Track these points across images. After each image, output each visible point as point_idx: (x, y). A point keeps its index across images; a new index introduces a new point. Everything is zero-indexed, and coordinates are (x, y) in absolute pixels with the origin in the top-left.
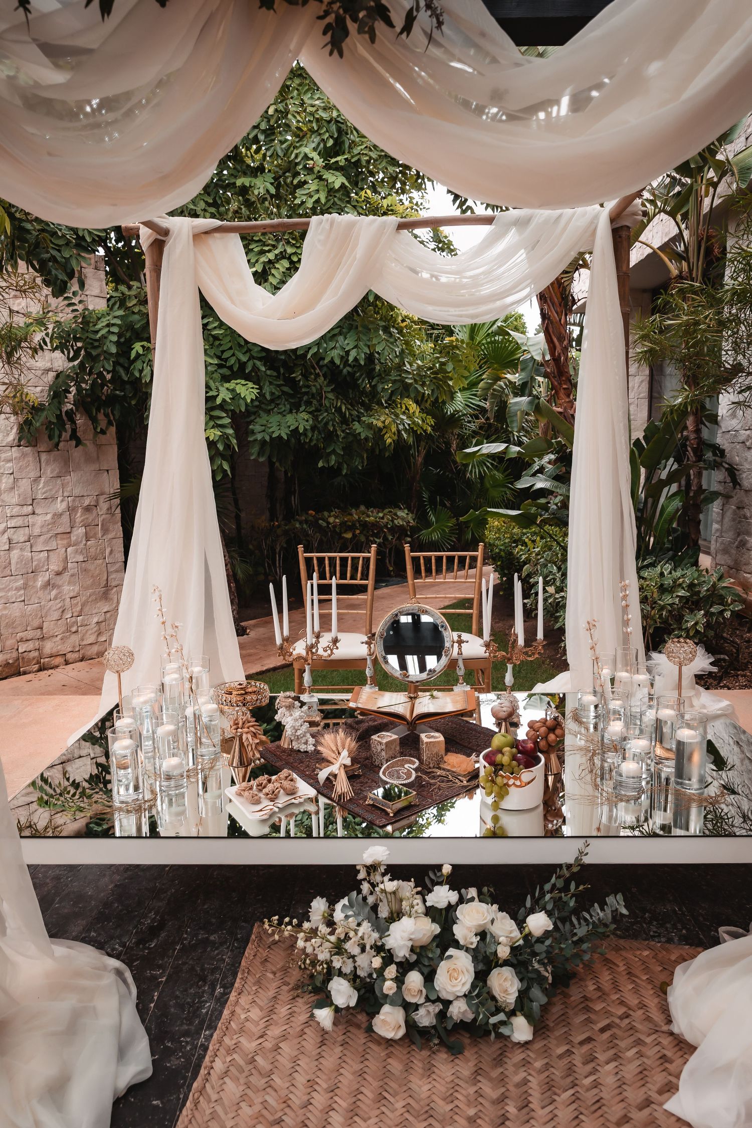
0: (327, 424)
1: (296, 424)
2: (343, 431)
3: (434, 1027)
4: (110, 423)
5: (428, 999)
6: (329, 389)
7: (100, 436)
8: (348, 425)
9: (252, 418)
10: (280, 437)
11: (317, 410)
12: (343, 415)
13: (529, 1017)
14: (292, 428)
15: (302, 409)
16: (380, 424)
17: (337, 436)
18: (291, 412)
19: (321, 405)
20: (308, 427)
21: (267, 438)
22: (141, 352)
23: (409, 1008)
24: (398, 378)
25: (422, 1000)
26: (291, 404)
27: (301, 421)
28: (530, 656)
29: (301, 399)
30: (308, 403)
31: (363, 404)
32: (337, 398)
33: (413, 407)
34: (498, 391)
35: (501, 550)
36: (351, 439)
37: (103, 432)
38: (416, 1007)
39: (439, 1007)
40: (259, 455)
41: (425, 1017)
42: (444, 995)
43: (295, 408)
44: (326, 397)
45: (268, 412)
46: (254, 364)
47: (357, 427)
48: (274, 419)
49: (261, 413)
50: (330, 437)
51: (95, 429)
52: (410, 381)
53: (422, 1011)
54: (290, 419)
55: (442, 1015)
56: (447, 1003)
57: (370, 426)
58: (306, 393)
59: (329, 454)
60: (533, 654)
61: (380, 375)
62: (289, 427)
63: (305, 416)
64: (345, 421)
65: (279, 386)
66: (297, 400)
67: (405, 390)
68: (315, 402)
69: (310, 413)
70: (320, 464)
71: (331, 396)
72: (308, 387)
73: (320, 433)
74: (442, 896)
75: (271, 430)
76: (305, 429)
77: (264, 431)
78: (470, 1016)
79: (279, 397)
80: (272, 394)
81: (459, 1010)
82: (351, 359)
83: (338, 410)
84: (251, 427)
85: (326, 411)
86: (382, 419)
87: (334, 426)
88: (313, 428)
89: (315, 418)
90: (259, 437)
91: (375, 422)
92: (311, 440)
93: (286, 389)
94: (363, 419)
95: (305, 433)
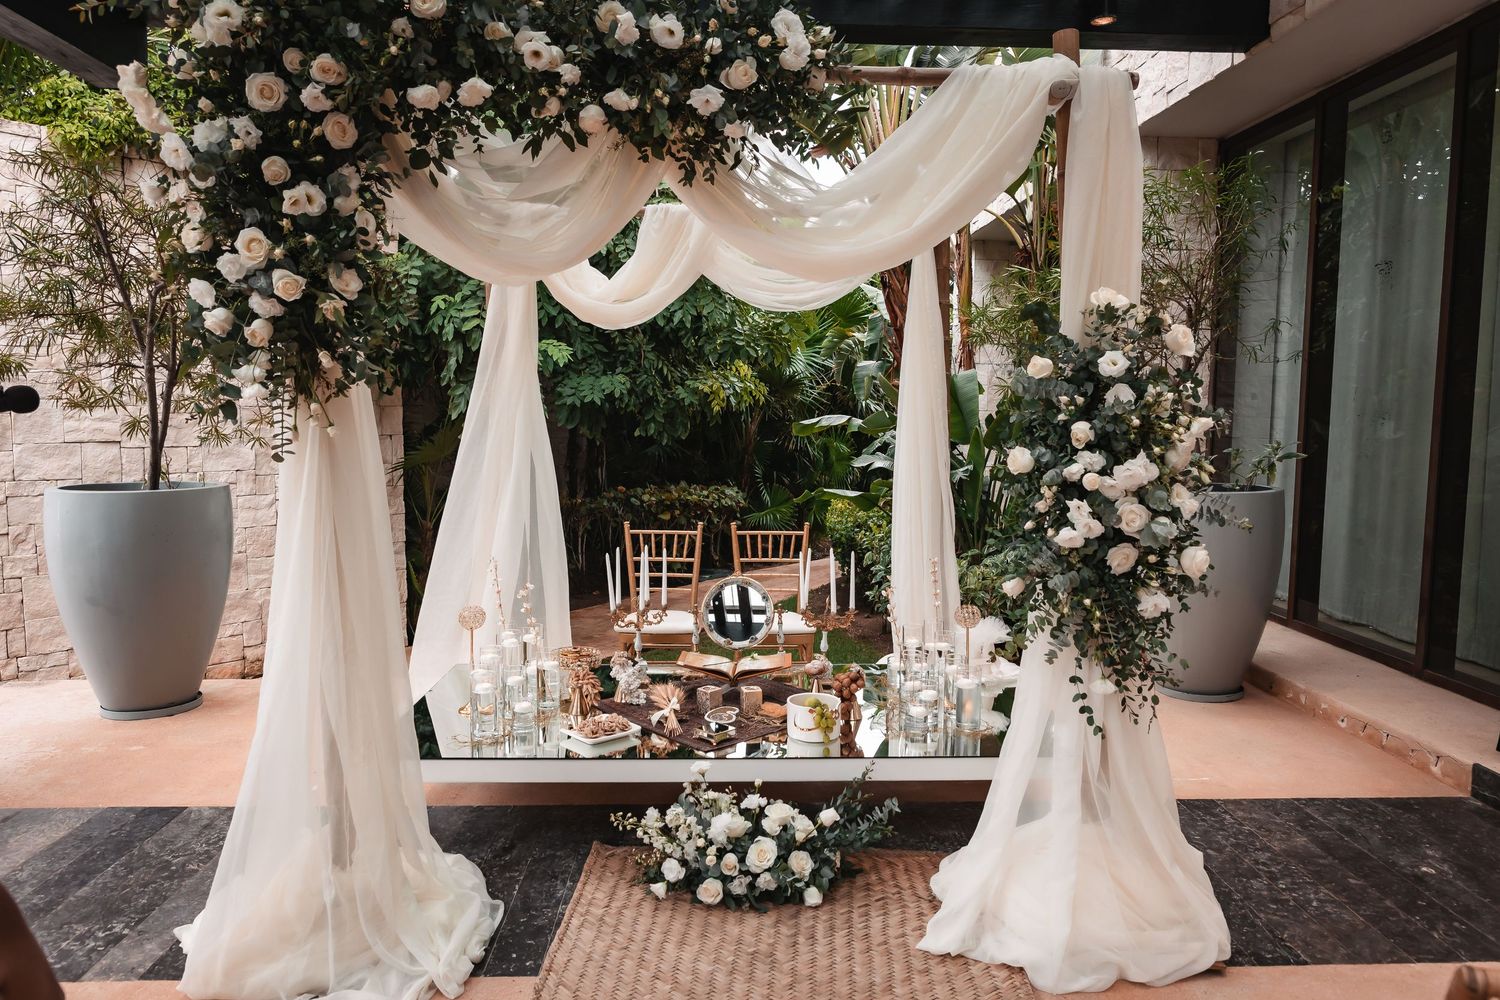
0: (646, 387)
1: (611, 388)
2: (664, 396)
3: (746, 896)
4: (396, 383)
5: (741, 872)
6: (649, 348)
7: (387, 396)
8: (670, 389)
9: (560, 379)
10: (593, 402)
11: (635, 371)
12: (664, 378)
13: (819, 887)
14: (607, 392)
15: (618, 371)
16: (707, 390)
17: (658, 402)
18: (605, 373)
19: (640, 365)
20: (625, 392)
21: (578, 403)
22: (443, 306)
23: (726, 880)
24: (728, 339)
25: (736, 873)
26: (604, 363)
27: (616, 384)
28: (842, 624)
29: (617, 358)
30: (625, 364)
31: (687, 363)
32: (658, 358)
33: (745, 369)
34: (847, 351)
35: (842, 535)
36: (673, 404)
37: (389, 392)
38: (732, 879)
39: (749, 879)
40: (567, 420)
41: (738, 887)
42: (754, 870)
43: (610, 369)
44: (646, 357)
45: (579, 373)
46: (565, 319)
47: (681, 392)
48: (587, 381)
49: (570, 372)
50: (650, 403)
51: (381, 388)
52: (741, 344)
53: (736, 882)
54: (605, 381)
55: (752, 886)
56: (757, 876)
57: (695, 391)
58: (623, 352)
59: (649, 421)
60: (846, 622)
61: (707, 334)
62: (603, 391)
63: (621, 378)
64: (666, 384)
65: (591, 343)
66: (612, 360)
67: (736, 352)
68: (632, 362)
69: (626, 374)
70: (637, 433)
71: (651, 356)
72: (625, 345)
73: (637, 398)
74: (753, 801)
75: (582, 394)
76: (622, 394)
77: (574, 394)
78: (773, 886)
79: (591, 356)
80: (584, 352)
81: (766, 882)
82: (676, 320)
83: (660, 372)
84: (559, 389)
85: (646, 373)
86: (710, 383)
87: (654, 390)
88: (630, 392)
89: (633, 380)
90: (569, 401)
91: (701, 387)
92: (627, 405)
93: (600, 347)
94: (688, 382)
95: (621, 399)
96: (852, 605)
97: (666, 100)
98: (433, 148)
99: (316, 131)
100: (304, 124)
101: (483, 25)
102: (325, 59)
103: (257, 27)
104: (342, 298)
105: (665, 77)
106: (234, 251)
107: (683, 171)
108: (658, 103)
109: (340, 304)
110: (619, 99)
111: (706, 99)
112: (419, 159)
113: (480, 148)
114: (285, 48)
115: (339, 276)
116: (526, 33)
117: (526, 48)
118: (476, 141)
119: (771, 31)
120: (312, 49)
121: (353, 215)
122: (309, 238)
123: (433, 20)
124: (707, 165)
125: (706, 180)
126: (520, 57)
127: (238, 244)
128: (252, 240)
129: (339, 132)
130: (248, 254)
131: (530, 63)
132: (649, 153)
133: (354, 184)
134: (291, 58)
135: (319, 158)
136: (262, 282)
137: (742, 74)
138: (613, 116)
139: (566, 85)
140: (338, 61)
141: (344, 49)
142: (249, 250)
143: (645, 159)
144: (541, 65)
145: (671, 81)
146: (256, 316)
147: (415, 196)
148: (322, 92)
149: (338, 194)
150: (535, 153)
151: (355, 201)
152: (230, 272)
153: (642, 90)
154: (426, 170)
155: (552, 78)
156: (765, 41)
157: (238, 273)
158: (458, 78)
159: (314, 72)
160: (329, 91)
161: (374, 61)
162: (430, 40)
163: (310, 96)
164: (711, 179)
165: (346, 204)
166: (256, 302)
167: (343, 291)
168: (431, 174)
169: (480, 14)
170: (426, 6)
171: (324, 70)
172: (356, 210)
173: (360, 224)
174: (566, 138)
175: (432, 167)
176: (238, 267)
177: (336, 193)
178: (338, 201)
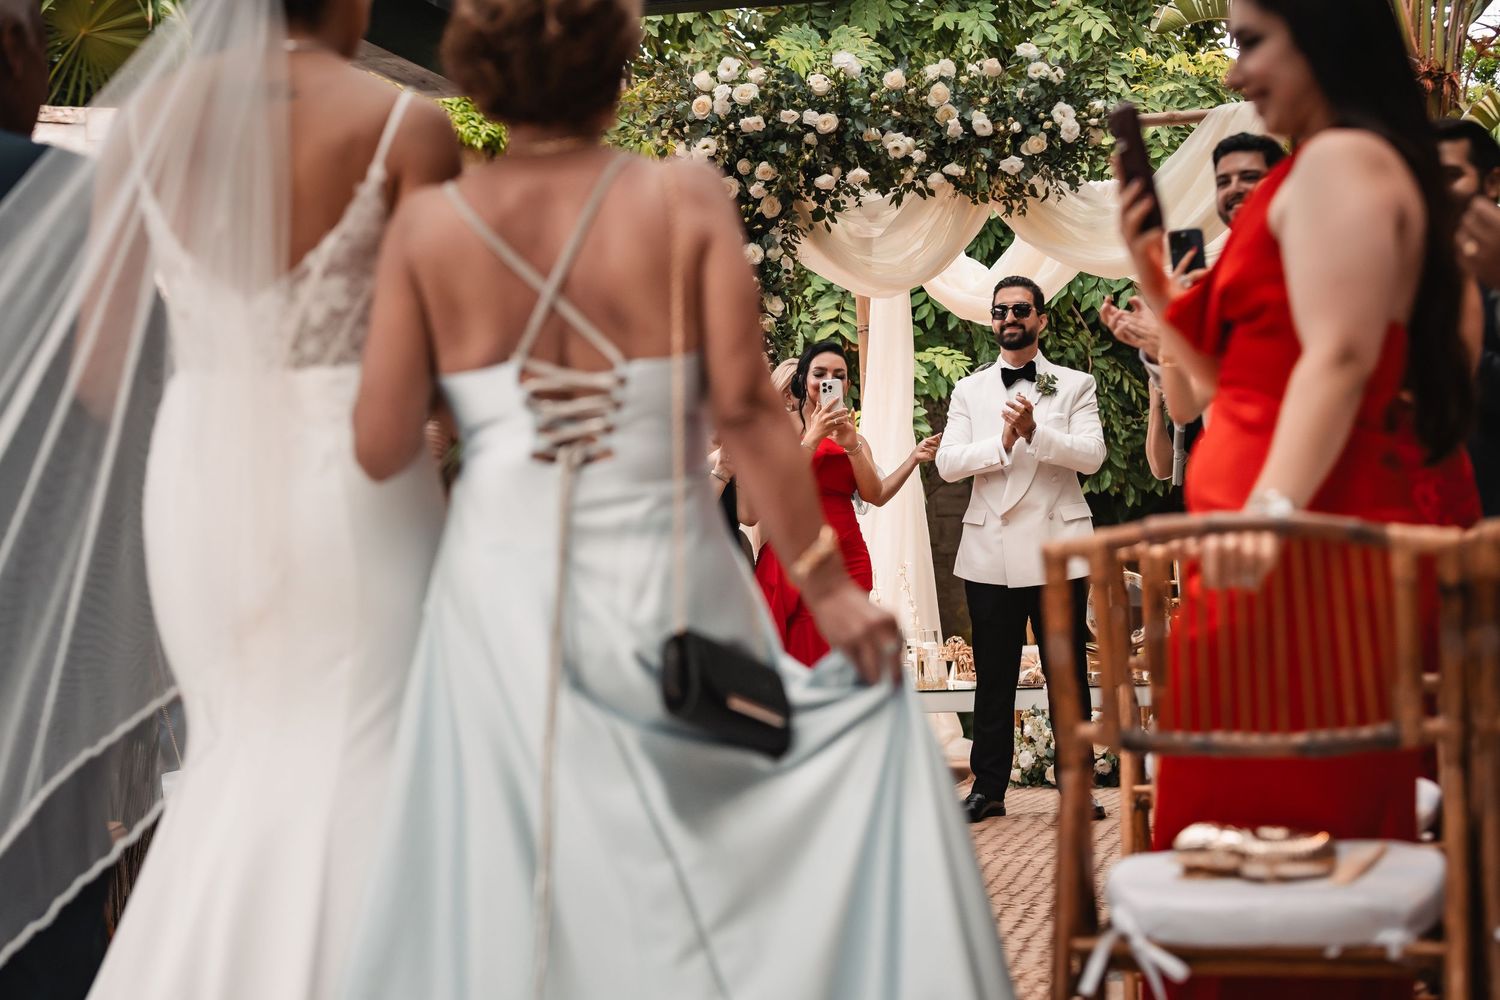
97: (985, 167)
98: (827, 207)
99: (758, 210)
100: (751, 206)
101: (861, 134)
102: (764, 165)
103: (725, 152)
104: (773, 316)
105: (983, 150)
107: (1005, 207)
108: (981, 170)
109: (772, 320)
110: (954, 169)
111: (1012, 164)
112: (818, 215)
113: (860, 204)
114: (738, 160)
115: (771, 302)
116: (891, 135)
117: (890, 146)
118: (857, 200)
119: (1051, 119)
120: (756, 160)
121: (780, 261)
123: (830, 134)
124: (1021, 203)
125: (1020, 214)
126: (886, 151)
129: (770, 208)
131: (892, 155)
132: (978, 198)
133: (779, 240)
134: (743, 166)
135: (759, 226)
137: (1036, 144)
138: (949, 178)
139: (916, 164)
140: (772, 166)
141: (776, 159)
143: (975, 202)
144: (900, 155)
145: (987, 153)
147: (818, 242)
148: (764, 187)
149: (769, 248)
150: (898, 204)
151: (780, 251)
153: (967, 162)
154: (823, 222)
155: (907, 161)
156: (1047, 125)
158: (847, 167)
159: (758, 173)
160: (768, 185)
161: (793, 164)
162: (828, 146)
163: (756, 190)
164: (1024, 213)
165: (775, 253)
167: (773, 311)
168: (826, 224)
169: (860, 126)
170: (827, 127)
171: (764, 173)
172: (781, 257)
173: (784, 267)
174: (920, 192)
175: (827, 219)
177: (769, 247)
178: (770, 252)
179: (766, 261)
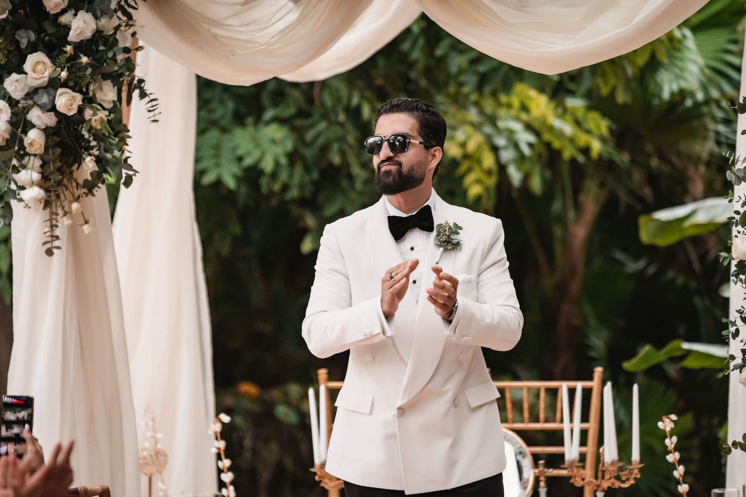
0: (325, 149)
1: (256, 154)
10: (218, 183)
11: (302, 113)
14: (248, 161)
15: (269, 114)
17: (351, 177)
18: (239, 119)
27: (267, 145)
28: (624, 482)
60: (628, 479)
62: (240, 159)
63: (274, 132)
73: (307, 169)
76: (277, 164)
85: (325, 116)
87: (343, 153)
88: (293, 157)
89: (298, 133)
92: (286, 187)
95: (274, 175)
96: (636, 455)
104: (104, 108)
106: (22, 72)
115: (101, 89)
121: (115, 33)
122: (84, 59)
127: (27, 67)
128: (38, 63)
130: (35, 75)
136: (44, 99)
142: (34, 71)
146: (34, 126)
151: (115, 20)
152: (15, 91)
157: (23, 89)
165: (108, 24)
166: (35, 116)
167: (102, 100)
172: (117, 28)
173: (121, 45)
176: (23, 86)
177: (103, 13)
178: (103, 21)
179: (98, 34)
